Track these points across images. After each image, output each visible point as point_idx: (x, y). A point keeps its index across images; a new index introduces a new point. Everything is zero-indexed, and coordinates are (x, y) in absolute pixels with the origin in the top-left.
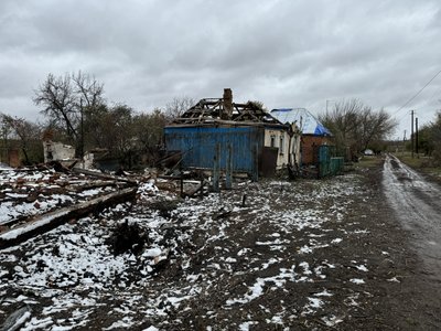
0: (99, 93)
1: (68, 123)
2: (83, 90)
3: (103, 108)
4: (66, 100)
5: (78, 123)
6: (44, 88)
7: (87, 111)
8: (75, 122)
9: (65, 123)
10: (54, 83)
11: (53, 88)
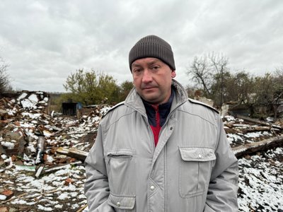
0: (225, 64)
1: (205, 85)
2: (215, 64)
3: (228, 74)
4: (204, 71)
5: (210, 86)
6: (192, 65)
7: (217, 78)
8: (209, 84)
9: (203, 85)
10: (197, 61)
11: (197, 65)
